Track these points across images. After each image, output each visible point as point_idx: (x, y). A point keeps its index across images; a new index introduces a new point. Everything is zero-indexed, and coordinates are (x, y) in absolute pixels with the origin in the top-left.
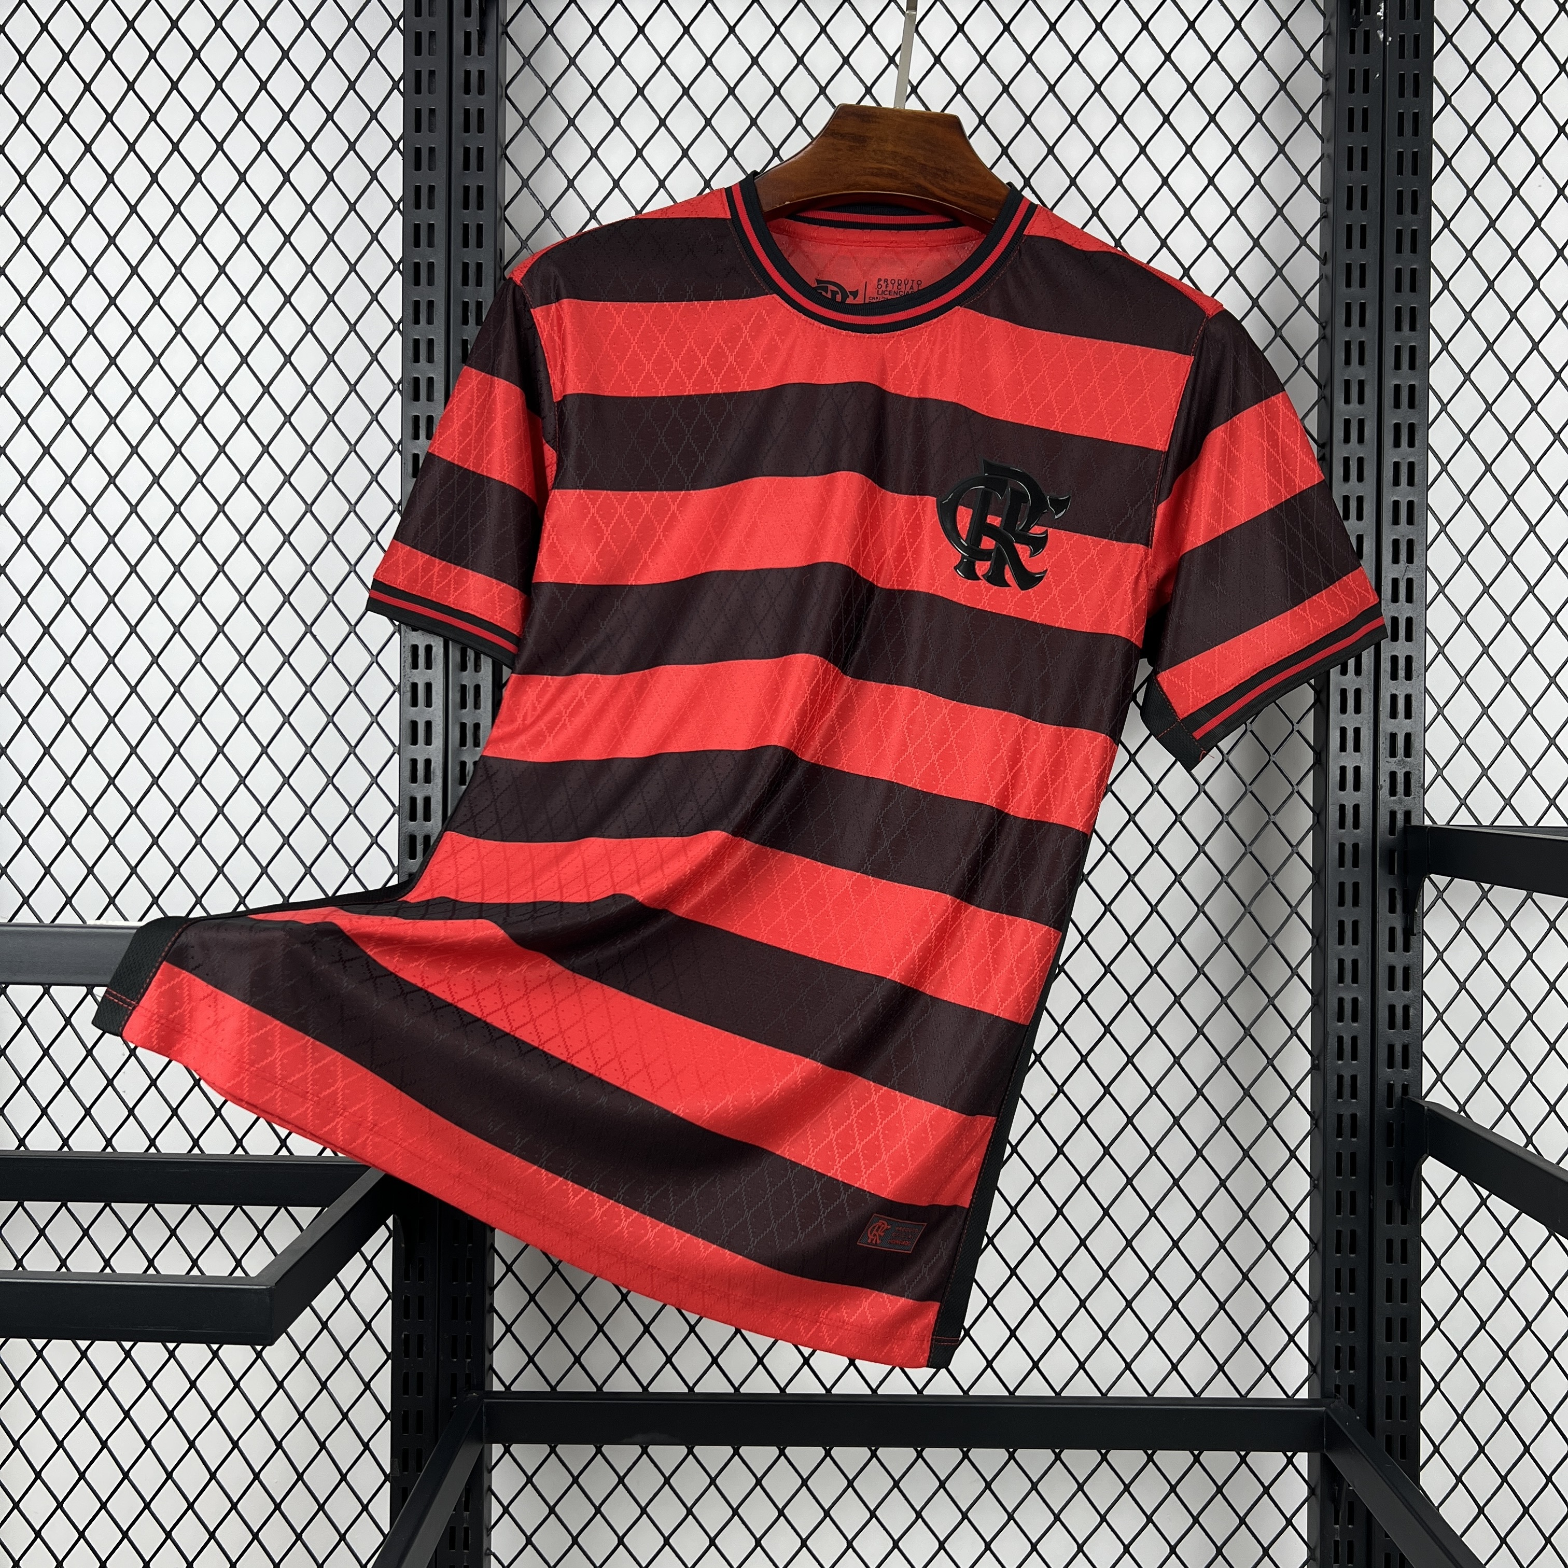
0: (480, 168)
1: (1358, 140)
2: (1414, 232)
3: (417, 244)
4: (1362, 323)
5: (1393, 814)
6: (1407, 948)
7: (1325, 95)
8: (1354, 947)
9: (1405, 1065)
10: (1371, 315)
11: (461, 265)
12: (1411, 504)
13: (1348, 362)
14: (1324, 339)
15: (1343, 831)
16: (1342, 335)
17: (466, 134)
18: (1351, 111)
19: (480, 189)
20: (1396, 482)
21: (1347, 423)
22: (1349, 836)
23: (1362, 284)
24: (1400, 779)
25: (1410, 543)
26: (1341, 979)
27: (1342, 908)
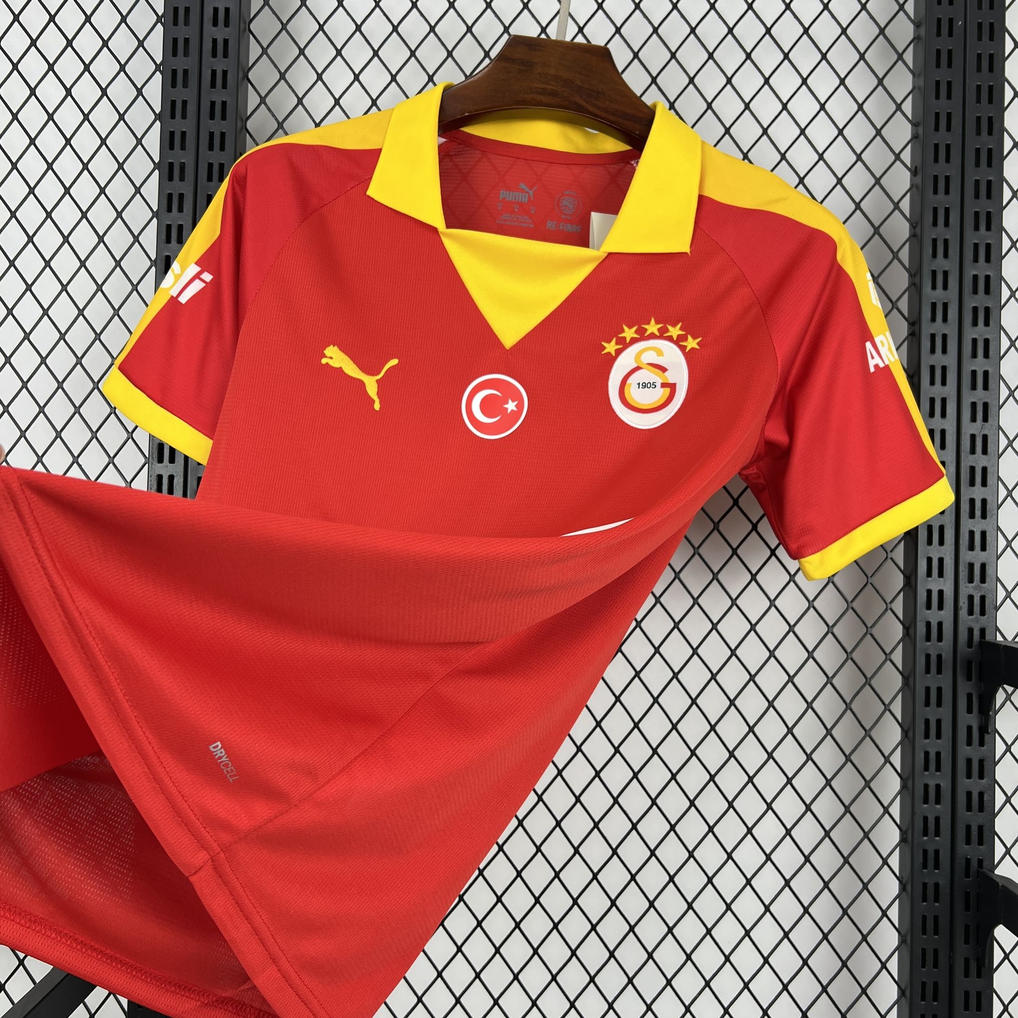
0: (224, 86)
1: (943, 75)
2: (990, 151)
3: (172, 147)
4: (947, 224)
5: (971, 630)
6: (982, 743)
7: (916, 39)
8: (939, 741)
9: (981, 843)
10: (954, 218)
11: (206, 165)
12: (986, 373)
13: (934, 255)
14: (915, 237)
15: (928, 643)
16: (930, 233)
17: (214, 59)
18: (938, 52)
19: (224, 104)
20: (974, 355)
21: (934, 305)
22: (933, 648)
23: (947, 192)
24: (977, 601)
25: (986, 406)
26: (926, 768)
27: (928, 708)
